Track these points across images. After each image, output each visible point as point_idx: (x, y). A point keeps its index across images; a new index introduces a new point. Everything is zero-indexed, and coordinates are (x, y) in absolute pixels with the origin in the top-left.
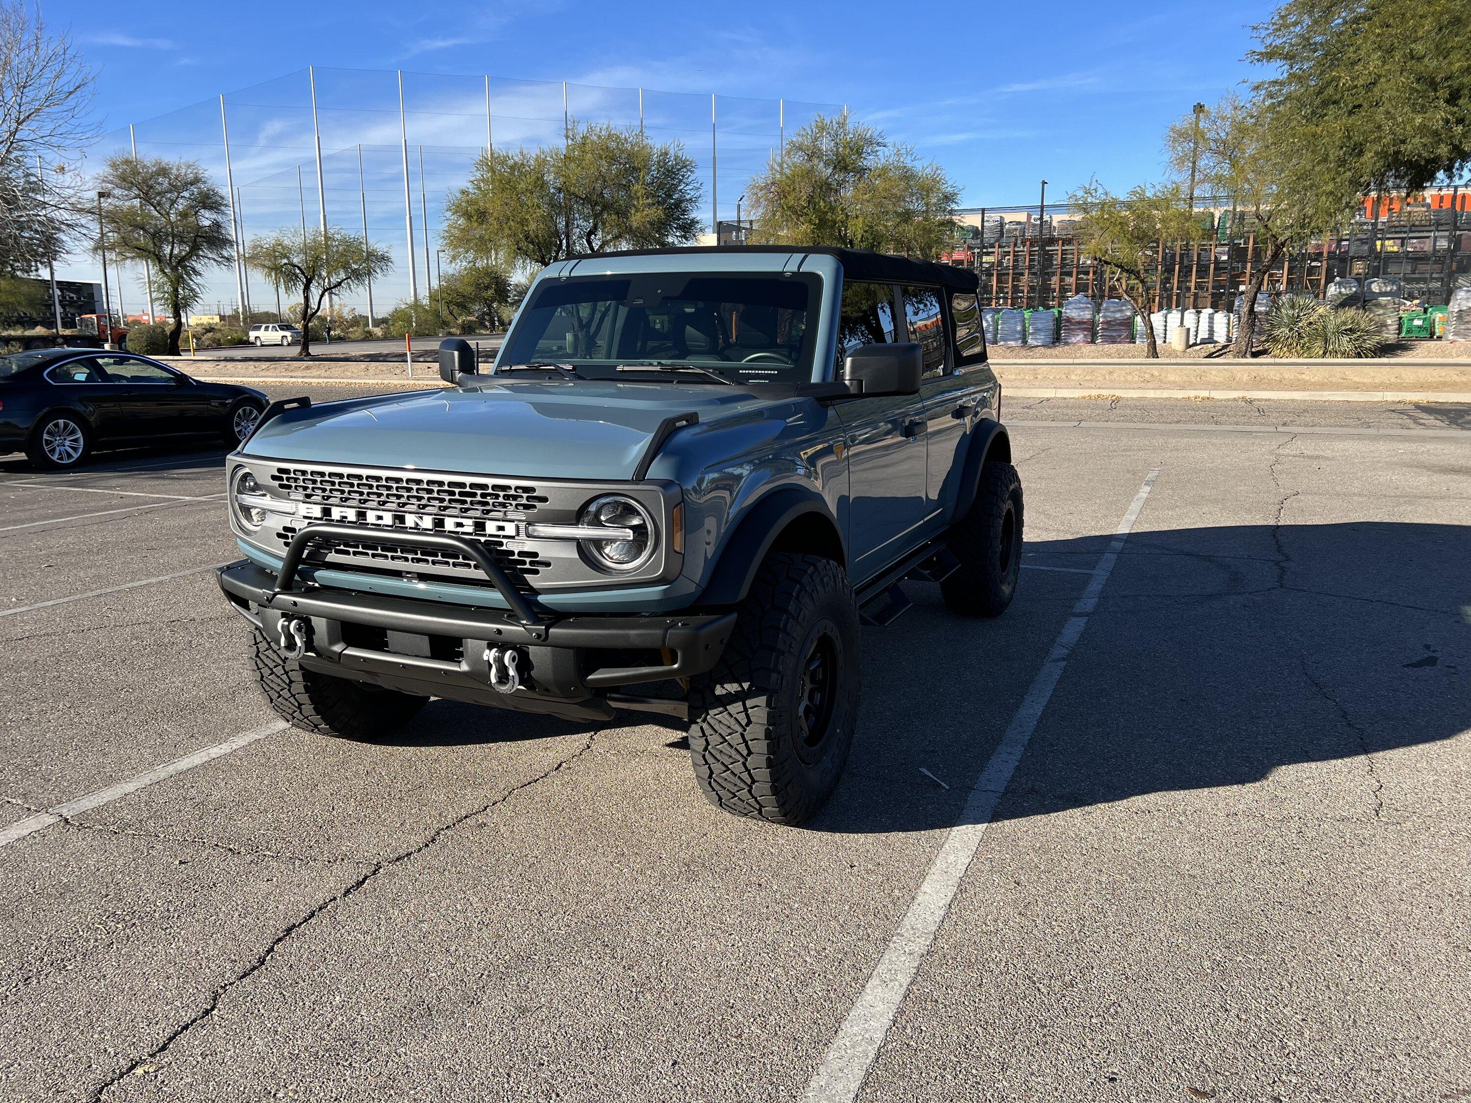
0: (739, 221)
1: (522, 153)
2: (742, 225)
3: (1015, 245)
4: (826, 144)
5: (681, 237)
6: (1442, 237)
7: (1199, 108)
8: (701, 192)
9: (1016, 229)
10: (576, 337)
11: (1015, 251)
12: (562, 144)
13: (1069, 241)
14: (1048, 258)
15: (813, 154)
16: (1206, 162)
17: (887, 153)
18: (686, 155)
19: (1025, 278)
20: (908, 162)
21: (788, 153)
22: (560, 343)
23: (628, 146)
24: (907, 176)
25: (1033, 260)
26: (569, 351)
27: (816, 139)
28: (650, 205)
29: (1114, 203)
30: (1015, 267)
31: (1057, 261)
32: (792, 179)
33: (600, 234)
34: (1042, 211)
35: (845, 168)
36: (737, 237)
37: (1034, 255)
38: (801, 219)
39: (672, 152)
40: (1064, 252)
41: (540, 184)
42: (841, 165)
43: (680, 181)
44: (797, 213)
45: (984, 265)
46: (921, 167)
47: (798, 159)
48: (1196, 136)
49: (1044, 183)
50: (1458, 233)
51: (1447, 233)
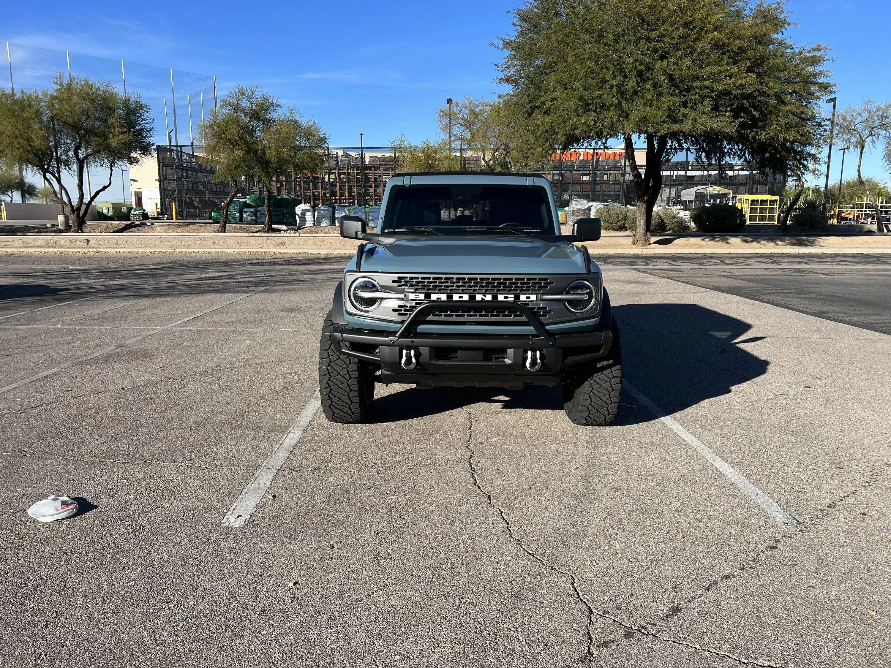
0: (170, 146)
1: (22, 92)
2: (172, 148)
3: (348, 170)
4: (245, 103)
5: (142, 154)
6: (556, 174)
7: (450, 101)
8: (153, 125)
9: (345, 160)
10: (67, 218)
11: (348, 173)
12: (52, 89)
13: (377, 168)
14: (366, 176)
15: (237, 108)
16: (457, 130)
17: (284, 112)
18: (144, 102)
19: (355, 189)
20: (297, 118)
21: (222, 106)
22: (53, 222)
23: (101, 93)
24: (296, 125)
25: (358, 178)
26: (61, 227)
27: (239, 100)
28: (122, 133)
29: (415, 149)
30: (349, 182)
31: (372, 179)
32: (227, 123)
33: (83, 150)
34: (362, 151)
35: (258, 119)
36: (171, 155)
37: (359, 175)
38: (236, 147)
39: (133, 100)
40: (375, 174)
41: (38, 114)
42: (255, 115)
43: (139, 117)
44: (232, 144)
45: (331, 180)
46: (305, 121)
47: (227, 111)
48: (449, 115)
49: (362, 134)
50: (563, 172)
51: (558, 172)
